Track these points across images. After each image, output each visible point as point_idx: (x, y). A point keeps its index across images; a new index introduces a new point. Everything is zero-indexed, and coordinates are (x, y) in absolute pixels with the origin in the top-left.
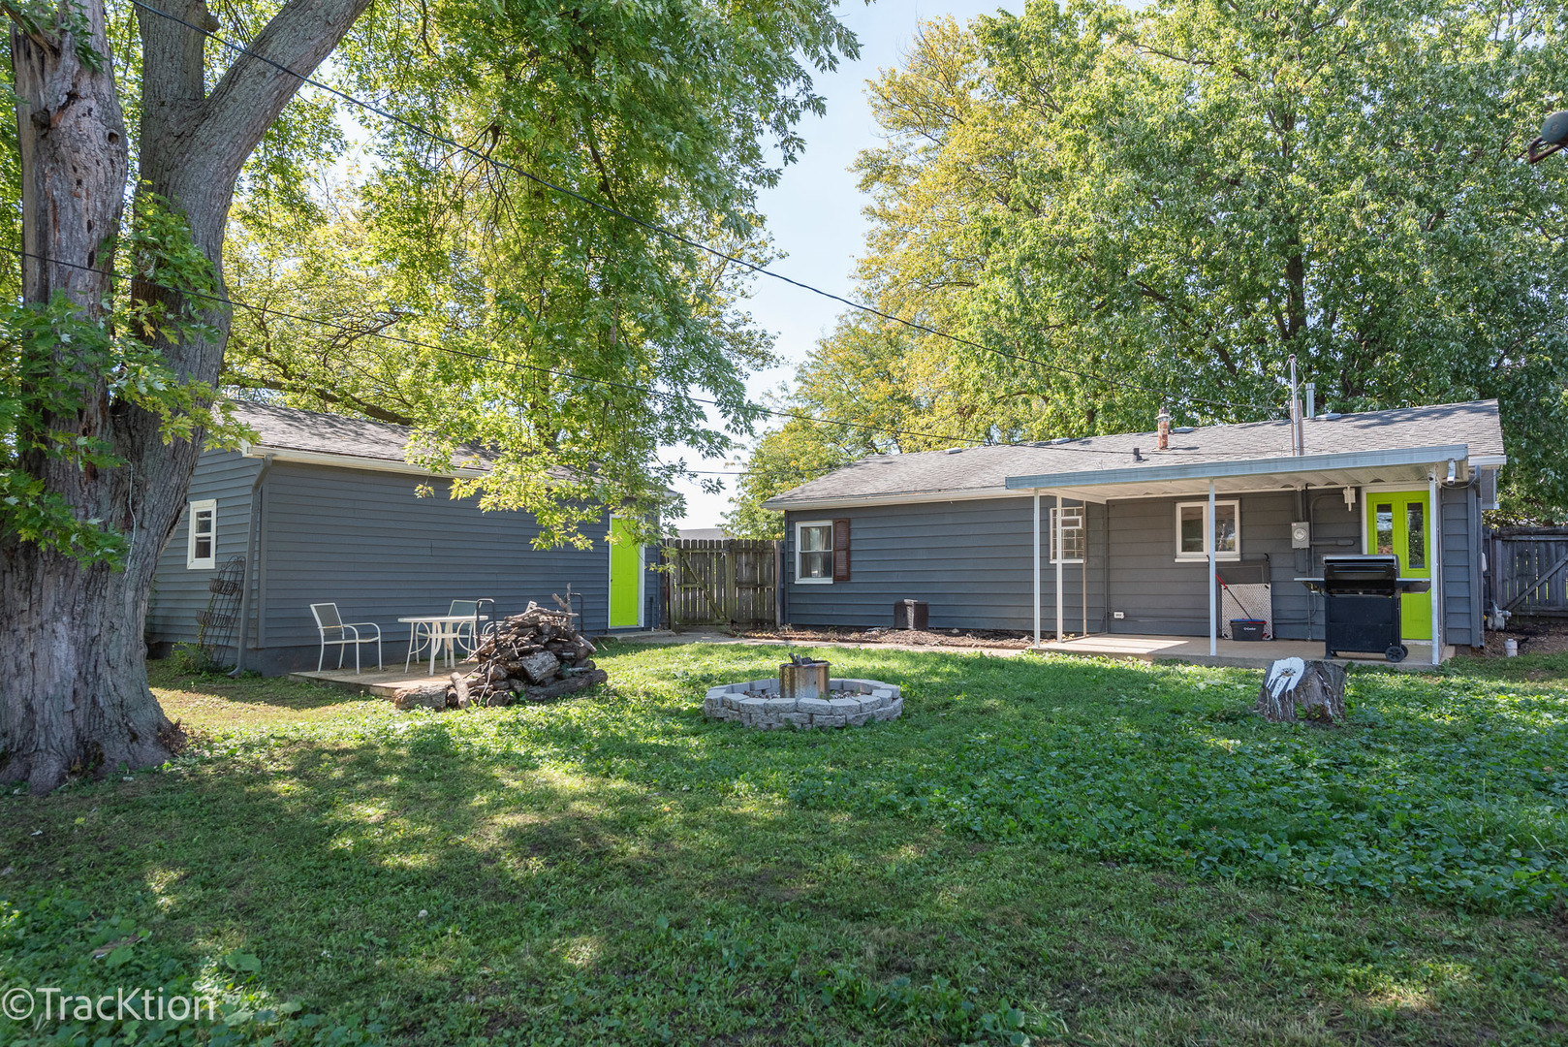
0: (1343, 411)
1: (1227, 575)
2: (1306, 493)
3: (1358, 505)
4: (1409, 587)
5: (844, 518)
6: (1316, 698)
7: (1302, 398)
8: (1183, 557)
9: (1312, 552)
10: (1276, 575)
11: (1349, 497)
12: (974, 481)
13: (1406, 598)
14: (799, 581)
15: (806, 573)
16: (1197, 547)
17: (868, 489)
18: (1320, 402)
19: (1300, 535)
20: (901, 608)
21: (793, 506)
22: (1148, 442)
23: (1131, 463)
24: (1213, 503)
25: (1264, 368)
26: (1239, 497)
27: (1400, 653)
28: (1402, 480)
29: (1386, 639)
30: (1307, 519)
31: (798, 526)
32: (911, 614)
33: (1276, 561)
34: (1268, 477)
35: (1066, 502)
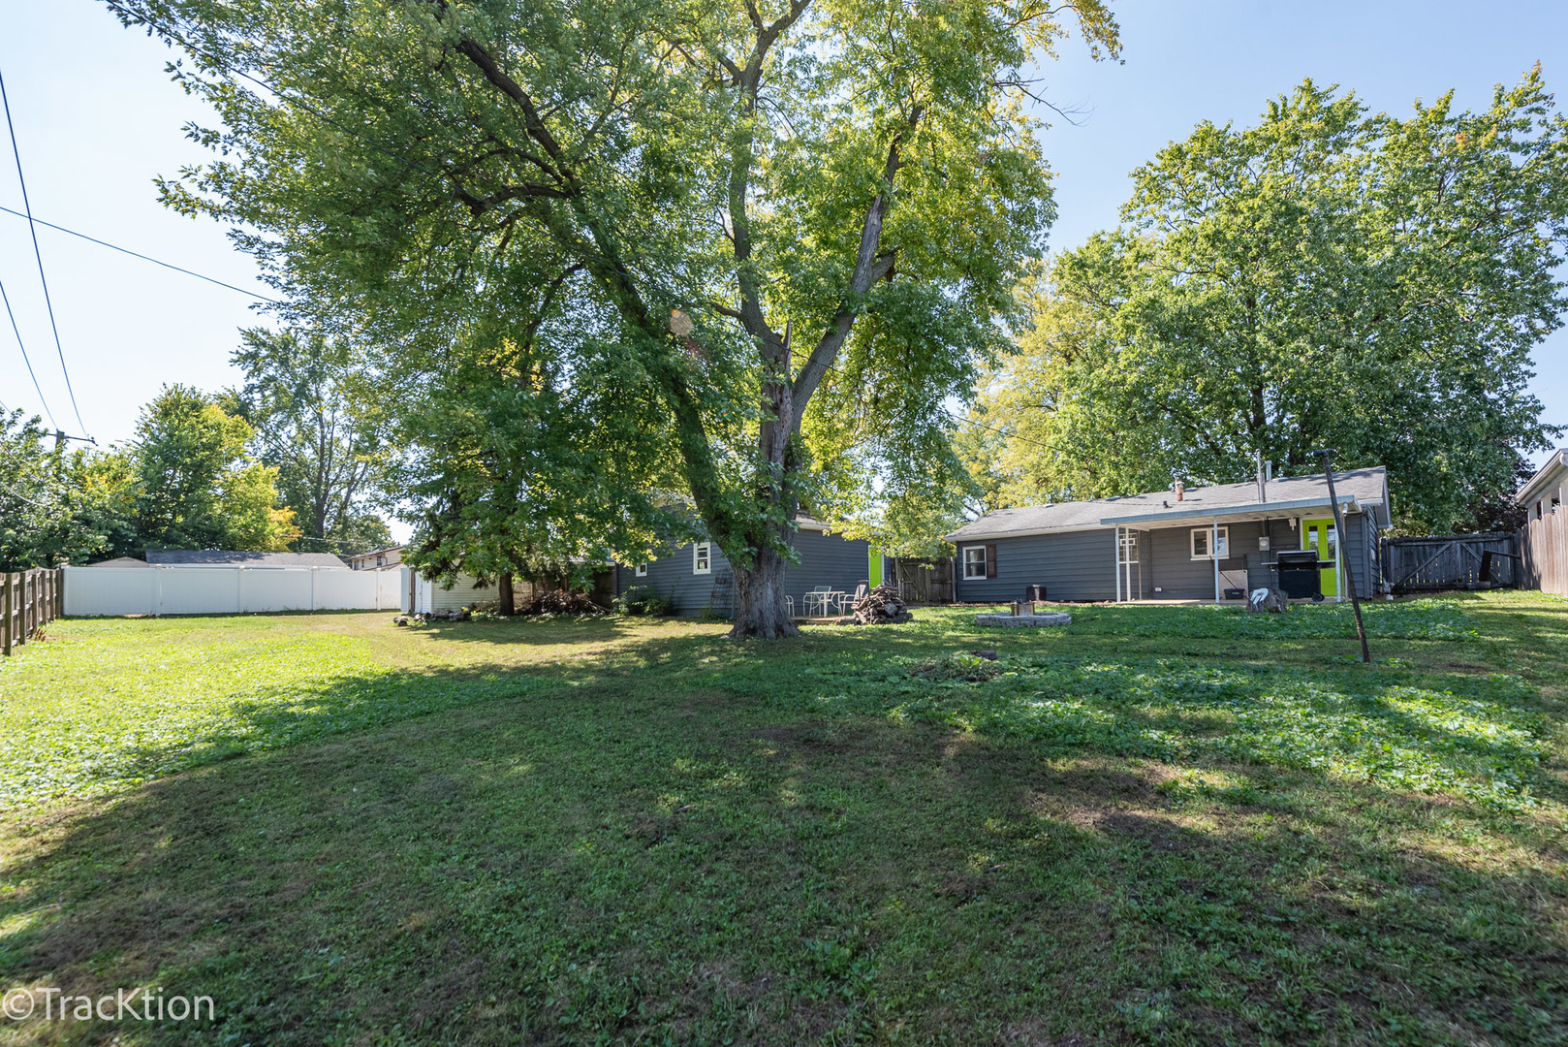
0: (1290, 475)
1: (1224, 565)
2: (1267, 522)
3: (1297, 527)
4: (1326, 565)
5: (993, 544)
6: (1274, 603)
7: (1264, 470)
8: (1195, 558)
9: (1271, 553)
10: (1250, 565)
11: (1293, 523)
12: (1069, 522)
13: (1323, 572)
14: (965, 578)
15: (969, 574)
16: (1204, 552)
17: (1004, 529)
18: (1275, 468)
19: (1264, 544)
20: (1031, 590)
21: (959, 538)
22: (1170, 497)
23: (1162, 510)
24: (1216, 529)
25: (1238, 448)
26: (1229, 525)
27: (1320, 598)
28: (1323, 513)
29: (1313, 590)
30: (1268, 535)
31: (965, 549)
32: (1037, 592)
33: (1250, 558)
34: (1246, 515)
35: (1131, 531)
